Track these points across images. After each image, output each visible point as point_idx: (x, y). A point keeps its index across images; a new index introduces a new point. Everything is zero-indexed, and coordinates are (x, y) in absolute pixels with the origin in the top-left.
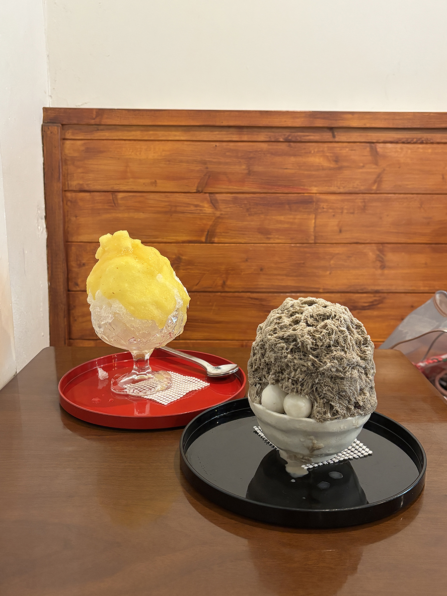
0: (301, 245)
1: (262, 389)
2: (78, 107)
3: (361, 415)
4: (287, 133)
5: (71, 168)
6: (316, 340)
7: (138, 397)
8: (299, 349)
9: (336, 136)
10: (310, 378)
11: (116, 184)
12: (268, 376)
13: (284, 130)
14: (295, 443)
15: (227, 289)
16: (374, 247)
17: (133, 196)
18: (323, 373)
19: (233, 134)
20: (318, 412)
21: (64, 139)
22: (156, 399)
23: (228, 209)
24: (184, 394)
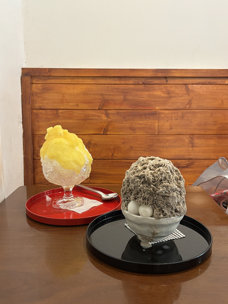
0: (151, 135)
1: (128, 203)
2: (39, 68)
3: (179, 216)
4: (143, 80)
5: (36, 98)
6: (154, 177)
7: (66, 210)
8: (146, 182)
9: (168, 81)
10: (152, 197)
11: (58, 106)
12: (131, 196)
13: (142, 79)
14: (144, 230)
15: (114, 158)
16: (188, 136)
17: (66, 112)
18: (158, 194)
19: (117, 80)
20: (156, 214)
21: (32, 83)
22: (75, 211)
23: (114, 118)
24: (90, 208)
